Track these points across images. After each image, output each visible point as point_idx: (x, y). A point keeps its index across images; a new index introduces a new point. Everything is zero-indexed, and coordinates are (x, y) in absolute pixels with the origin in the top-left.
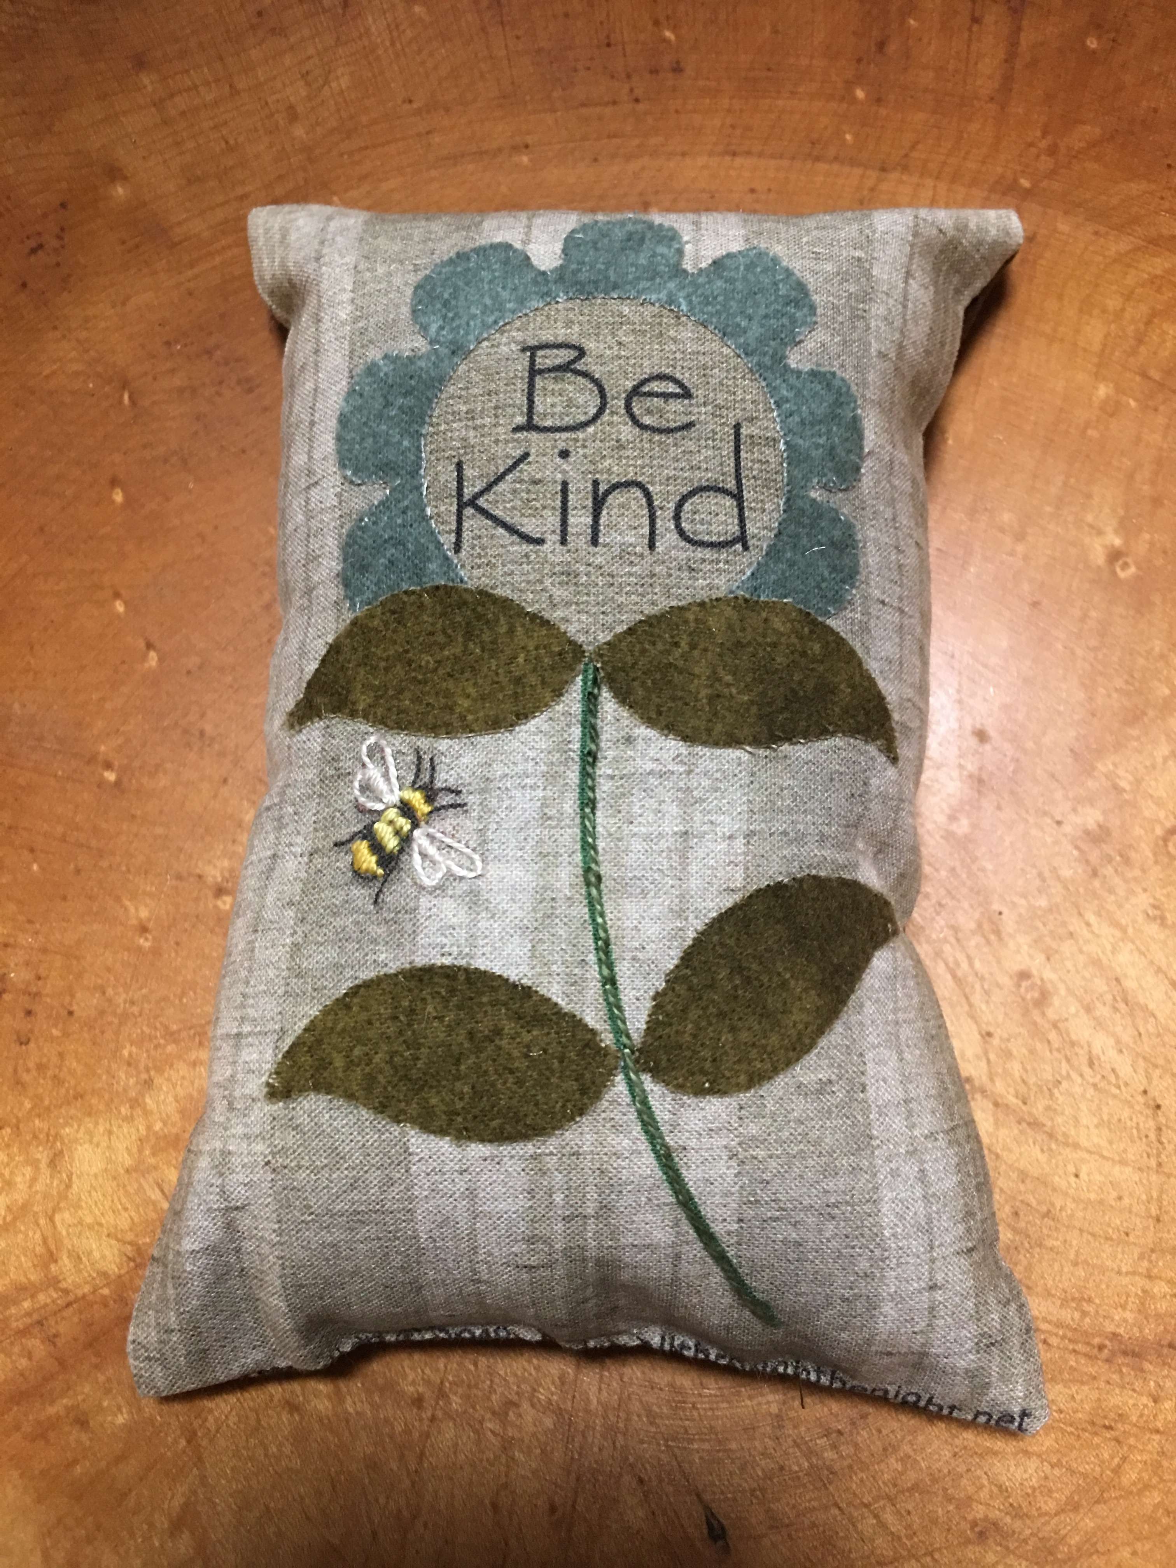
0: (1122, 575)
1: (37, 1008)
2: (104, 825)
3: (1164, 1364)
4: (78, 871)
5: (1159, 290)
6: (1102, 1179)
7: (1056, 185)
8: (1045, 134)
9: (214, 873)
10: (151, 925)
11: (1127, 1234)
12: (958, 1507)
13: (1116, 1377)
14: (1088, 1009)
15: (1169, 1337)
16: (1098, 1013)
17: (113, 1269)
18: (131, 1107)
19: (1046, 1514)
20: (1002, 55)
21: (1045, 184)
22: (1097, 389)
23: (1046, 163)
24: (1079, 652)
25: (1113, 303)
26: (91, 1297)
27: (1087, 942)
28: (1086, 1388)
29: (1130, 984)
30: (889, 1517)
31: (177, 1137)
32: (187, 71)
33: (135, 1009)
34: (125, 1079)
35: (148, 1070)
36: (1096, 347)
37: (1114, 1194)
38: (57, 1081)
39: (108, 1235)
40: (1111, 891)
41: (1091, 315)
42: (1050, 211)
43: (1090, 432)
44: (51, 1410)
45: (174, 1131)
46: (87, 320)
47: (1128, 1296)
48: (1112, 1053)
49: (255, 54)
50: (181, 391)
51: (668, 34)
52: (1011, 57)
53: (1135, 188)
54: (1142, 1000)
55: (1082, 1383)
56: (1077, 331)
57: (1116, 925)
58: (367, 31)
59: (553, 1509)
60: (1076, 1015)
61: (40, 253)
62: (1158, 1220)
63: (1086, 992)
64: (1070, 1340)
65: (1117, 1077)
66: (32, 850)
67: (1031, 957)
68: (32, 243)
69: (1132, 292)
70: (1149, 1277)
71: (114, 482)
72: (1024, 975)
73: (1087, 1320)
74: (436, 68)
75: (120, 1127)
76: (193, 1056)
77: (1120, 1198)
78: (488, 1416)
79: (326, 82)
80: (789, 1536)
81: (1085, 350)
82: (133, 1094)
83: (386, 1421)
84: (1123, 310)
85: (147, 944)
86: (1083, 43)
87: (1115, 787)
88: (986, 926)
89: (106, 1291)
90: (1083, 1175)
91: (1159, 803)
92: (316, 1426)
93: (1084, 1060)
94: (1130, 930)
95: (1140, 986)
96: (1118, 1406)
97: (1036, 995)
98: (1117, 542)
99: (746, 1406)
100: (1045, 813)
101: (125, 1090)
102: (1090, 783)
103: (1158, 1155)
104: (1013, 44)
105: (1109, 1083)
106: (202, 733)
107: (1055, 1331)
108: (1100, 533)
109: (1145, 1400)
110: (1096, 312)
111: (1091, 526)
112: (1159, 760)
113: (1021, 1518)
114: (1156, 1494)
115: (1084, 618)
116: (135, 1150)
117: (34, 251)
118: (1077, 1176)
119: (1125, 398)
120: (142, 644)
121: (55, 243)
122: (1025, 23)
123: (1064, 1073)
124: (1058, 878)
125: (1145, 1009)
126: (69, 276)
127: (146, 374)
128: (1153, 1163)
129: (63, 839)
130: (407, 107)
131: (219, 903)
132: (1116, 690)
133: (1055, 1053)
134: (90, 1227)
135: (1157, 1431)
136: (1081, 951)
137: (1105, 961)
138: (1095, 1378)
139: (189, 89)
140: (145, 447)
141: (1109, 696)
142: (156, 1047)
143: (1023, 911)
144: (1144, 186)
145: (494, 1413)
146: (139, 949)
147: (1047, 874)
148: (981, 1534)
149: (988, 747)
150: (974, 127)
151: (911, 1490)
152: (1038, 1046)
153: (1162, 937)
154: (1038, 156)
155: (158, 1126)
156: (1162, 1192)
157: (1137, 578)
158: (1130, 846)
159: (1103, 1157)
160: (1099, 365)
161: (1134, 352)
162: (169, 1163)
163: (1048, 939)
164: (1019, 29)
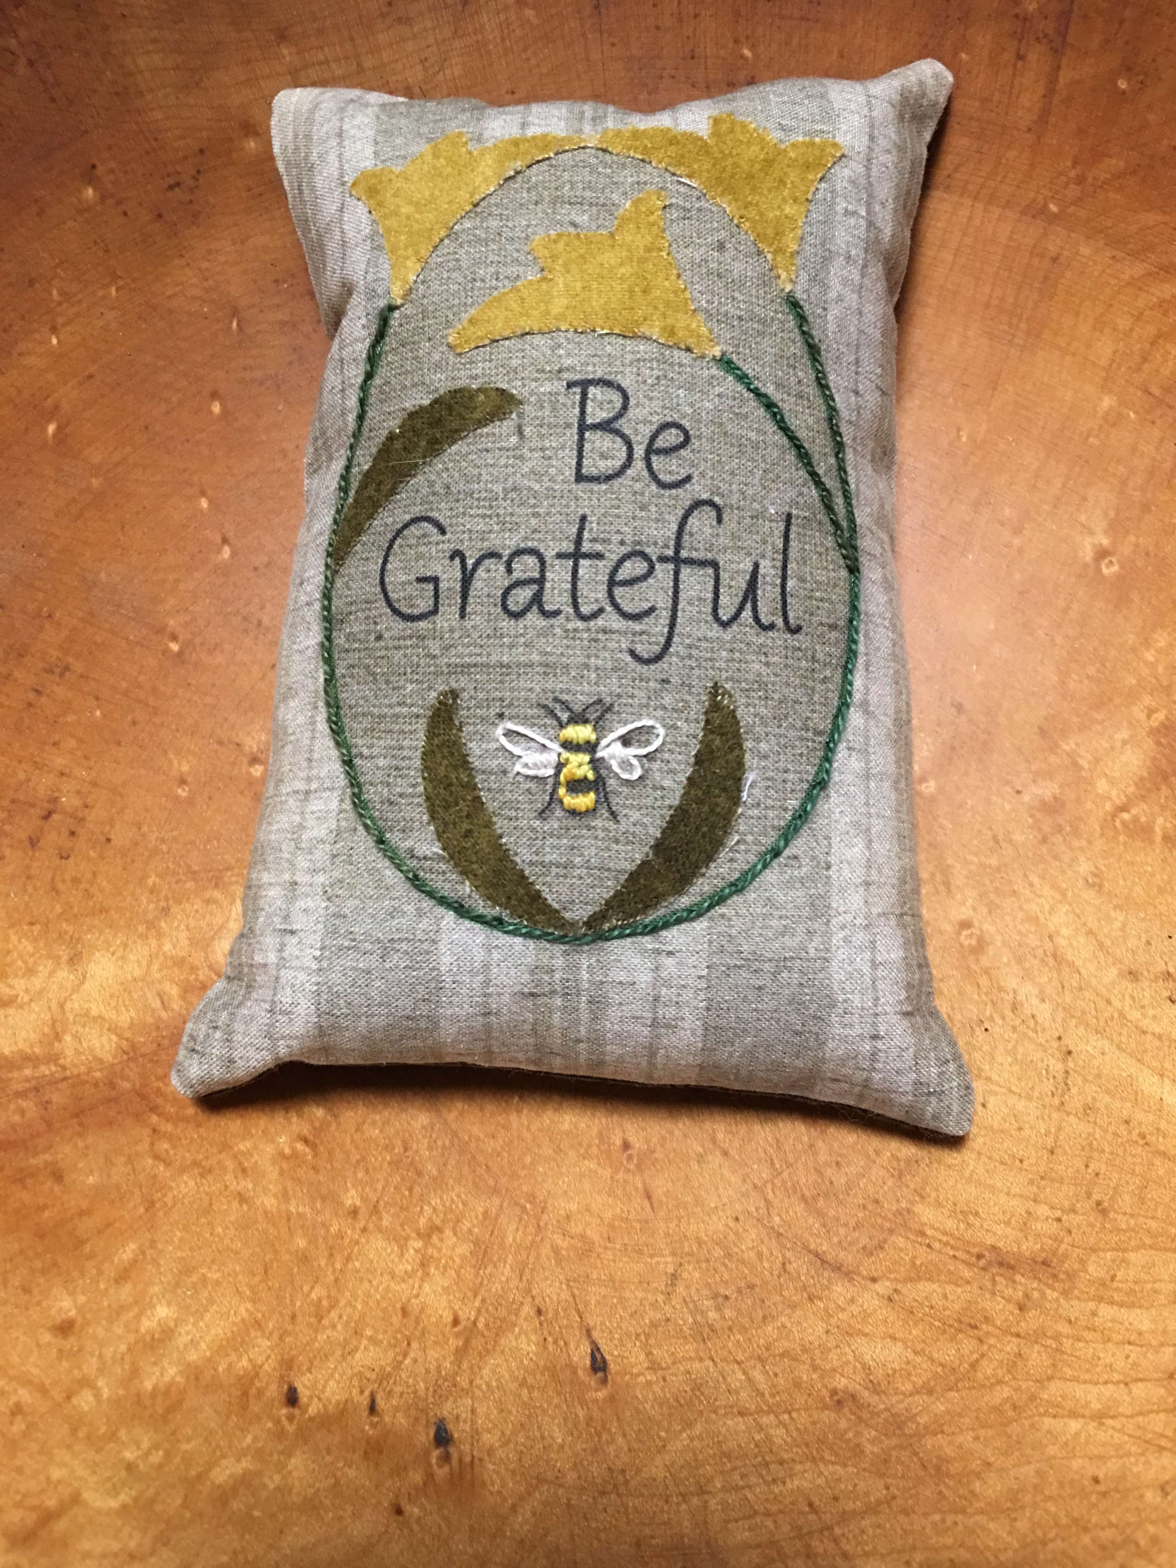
0: (1105, 571)
1: (80, 831)
2: (162, 688)
3: (1035, 1278)
4: (134, 723)
5: (1165, 314)
6: (1006, 1111)
7: (1082, 213)
8: (1075, 163)
9: (251, 744)
10: (190, 779)
11: (1021, 1161)
12: (822, 1377)
13: (988, 1284)
14: (1020, 961)
15: (1044, 1255)
16: (1027, 965)
17: (108, 1058)
18: (148, 928)
19: (904, 1394)
20: (1041, 90)
21: (1071, 210)
22: (1101, 400)
23: (1073, 192)
24: (1059, 640)
25: (1123, 323)
26: (85, 1077)
27: (1028, 901)
28: (959, 1290)
29: (1062, 942)
30: (757, 1375)
31: (183, 960)
32: (322, 48)
33: (164, 847)
34: (148, 905)
35: (167, 899)
36: (1104, 362)
37: (1016, 1125)
38: (88, 895)
39: (109, 1030)
40: (1056, 857)
41: (1102, 332)
42: (1073, 235)
43: (1091, 440)
44: (33, 1161)
45: (182, 954)
46: (209, 252)
47: (1013, 1215)
48: (1035, 1001)
49: (382, 38)
50: (283, 324)
51: (747, 52)
52: (1050, 92)
53: (1151, 218)
54: (1069, 957)
55: (957, 1285)
56: (1088, 346)
57: (1055, 887)
58: (482, 26)
59: (456, 1322)
60: (1008, 964)
61: (177, 190)
62: (1052, 1153)
63: (1020, 945)
64: (952, 1247)
65: (1036, 1023)
66: (97, 699)
67: (974, 909)
68: (171, 181)
69: (1142, 314)
70: (1035, 1201)
71: (215, 395)
72: (966, 924)
73: (970, 1231)
74: (538, 66)
75: (135, 942)
76: (207, 894)
77: (1020, 1129)
78: (414, 1235)
79: (442, 69)
80: (664, 1379)
81: (1094, 364)
82: (150, 917)
83: (323, 1224)
84: (1131, 330)
85: (184, 794)
86: (1115, 84)
87: (1075, 764)
88: (938, 877)
89: (98, 1074)
90: (989, 1105)
91: (1112, 782)
92: (260, 1218)
93: (1008, 1006)
94: (1070, 894)
95: (1071, 945)
96: (986, 1310)
97: (974, 942)
98: (1105, 542)
99: (646, 1264)
100: (1008, 782)
101: (145, 913)
102: (1053, 759)
103: (1063, 1095)
104: (1053, 80)
105: (1028, 1027)
106: (260, 623)
107: (940, 1237)
108: (1092, 533)
109: (1011, 1307)
110: (1107, 330)
111: (1083, 526)
112: (1118, 745)
113: (878, 1394)
114: (1006, 1389)
115: (1066, 610)
116: (144, 963)
117: (171, 188)
118: (984, 1105)
119: (1126, 411)
120: (219, 540)
121: (190, 182)
122: (1064, 62)
123: (988, 1013)
124: (1010, 842)
125: (1071, 965)
126: (200, 212)
127: (254, 306)
128: (1056, 1101)
129: (126, 693)
130: (509, 97)
131: (252, 770)
132: (1088, 677)
133: (984, 998)
134: (95, 1019)
135: (1018, 1335)
136: (1021, 908)
137: (1042, 920)
138: (968, 1282)
139: (320, 63)
140: (245, 369)
141: (1081, 682)
142: (177, 882)
143: (973, 867)
144: (1160, 218)
145: (419, 1234)
146: (177, 797)
147: (1001, 837)
148: (839, 1402)
149: (964, 718)
150: (1011, 154)
151: (783, 1355)
152: (969, 988)
153: (1097, 902)
154: (1067, 184)
155: (167, 947)
156: (1060, 1129)
157: (1119, 577)
158: (1080, 819)
159: (1010, 1091)
160: (1106, 379)
161: (1139, 369)
162: (172, 981)
163: (992, 896)
164: (1059, 67)
